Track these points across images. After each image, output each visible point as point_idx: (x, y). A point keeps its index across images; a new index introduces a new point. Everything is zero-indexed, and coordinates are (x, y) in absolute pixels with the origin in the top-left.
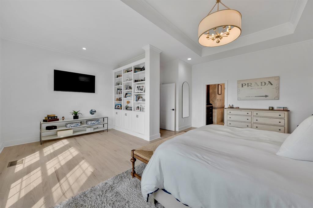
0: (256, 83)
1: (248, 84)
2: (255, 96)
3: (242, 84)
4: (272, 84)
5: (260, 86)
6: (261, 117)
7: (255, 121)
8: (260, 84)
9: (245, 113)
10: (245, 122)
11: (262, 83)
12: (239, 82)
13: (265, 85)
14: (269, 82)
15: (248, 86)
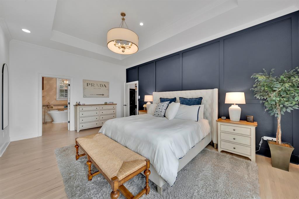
0: (97, 84)
1: (92, 84)
2: (97, 95)
3: (87, 84)
4: (106, 87)
5: (99, 87)
6: (105, 110)
7: (101, 113)
8: (99, 86)
9: (94, 108)
10: (95, 116)
11: (100, 85)
12: (84, 81)
13: (102, 86)
14: (105, 85)
15: (92, 86)
